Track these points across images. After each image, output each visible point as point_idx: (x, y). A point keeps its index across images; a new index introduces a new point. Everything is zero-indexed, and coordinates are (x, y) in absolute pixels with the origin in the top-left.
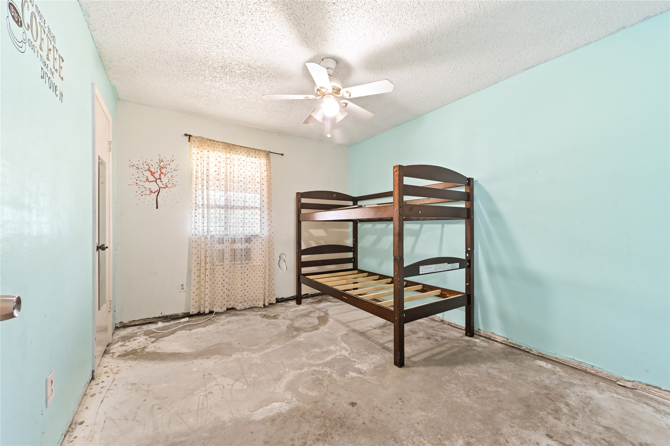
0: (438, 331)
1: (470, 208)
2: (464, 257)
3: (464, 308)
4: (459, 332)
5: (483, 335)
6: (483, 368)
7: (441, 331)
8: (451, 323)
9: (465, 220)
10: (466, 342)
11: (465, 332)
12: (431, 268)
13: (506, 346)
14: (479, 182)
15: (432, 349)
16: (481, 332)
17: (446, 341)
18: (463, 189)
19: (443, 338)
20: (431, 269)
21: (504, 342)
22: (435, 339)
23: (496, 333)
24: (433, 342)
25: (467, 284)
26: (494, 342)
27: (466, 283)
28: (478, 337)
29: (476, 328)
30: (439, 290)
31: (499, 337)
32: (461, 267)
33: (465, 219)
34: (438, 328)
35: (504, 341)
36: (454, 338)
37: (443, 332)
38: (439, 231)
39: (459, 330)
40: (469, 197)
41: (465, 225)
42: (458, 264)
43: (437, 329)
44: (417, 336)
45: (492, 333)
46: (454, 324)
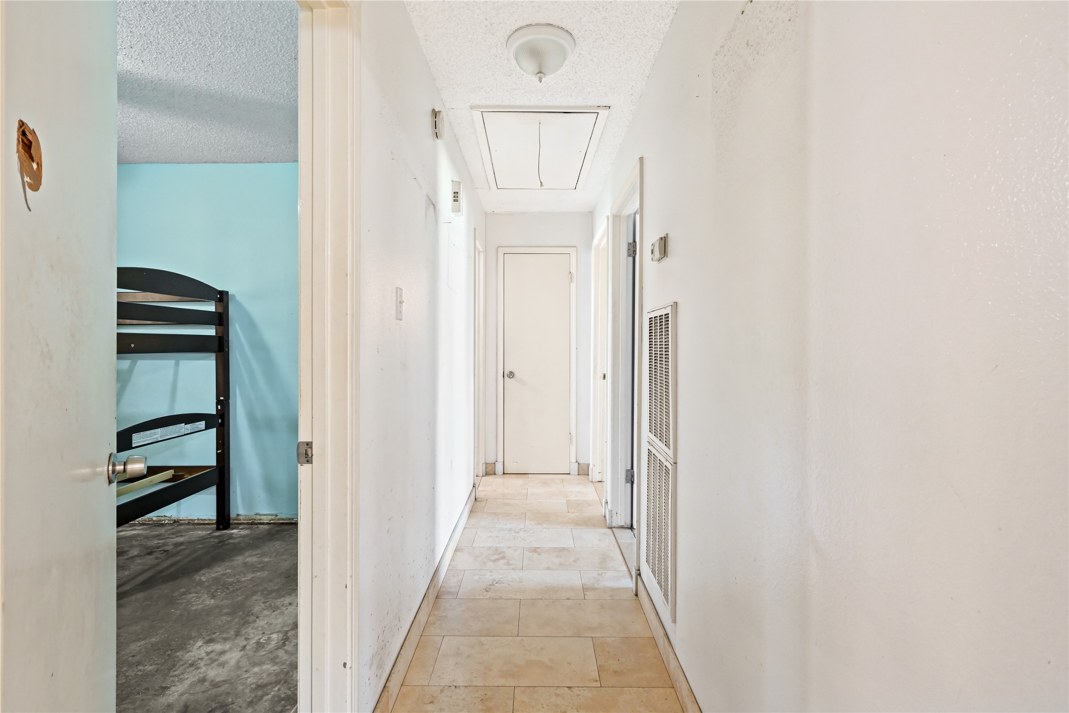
0: (169, 538)
1: (223, 337)
2: (213, 411)
3: (213, 489)
4: (206, 529)
5: (243, 522)
6: (238, 560)
7: (174, 536)
8: (192, 520)
9: (215, 354)
10: (216, 539)
11: (215, 526)
12: (155, 434)
13: (275, 526)
14: (238, 298)
15: (157, 565)
16: (241, 518)
17: (182, 547)
18: (210, 307)
19: (177, 545)
20: (154, 437)
21: (272, 522)
22: (162, 550)
23: (262, 513)
24: (157, 556)
25: (218, 452)
26: (259, 526)
27: (217, 450)
28: (236, 527)
29: (233, 515)
30: (171, 470)
31: (266, 516)
32: (207, 427)
33: (215, 352)
34: (168, 534)
35: (272, 520)
36: (197, 539)
37: (177, 537)
38: (170, 373)
39: (207, 526)
40: (221, 319)
41: (214, 362)
42: (203, 422)
43: (166, 536)
44: (126, 557)
45: (256, 514)
46: (198, 519)
